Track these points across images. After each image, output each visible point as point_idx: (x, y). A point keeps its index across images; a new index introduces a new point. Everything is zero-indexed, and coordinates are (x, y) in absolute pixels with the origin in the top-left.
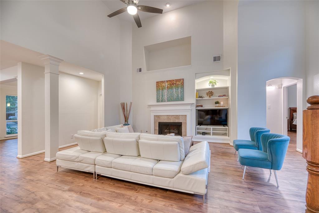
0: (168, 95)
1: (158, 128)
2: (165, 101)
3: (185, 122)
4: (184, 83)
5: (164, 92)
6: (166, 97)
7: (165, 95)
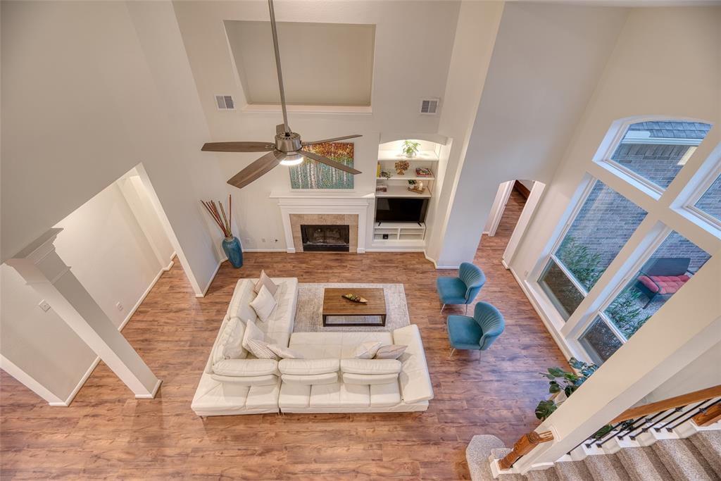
0: (318, 176)
1: (300, 235)
2: (312, 188)
3: (355, 224)
4: (354, 153)
5: (308, 168)
6: (313, 180)
7: (310, 175)
